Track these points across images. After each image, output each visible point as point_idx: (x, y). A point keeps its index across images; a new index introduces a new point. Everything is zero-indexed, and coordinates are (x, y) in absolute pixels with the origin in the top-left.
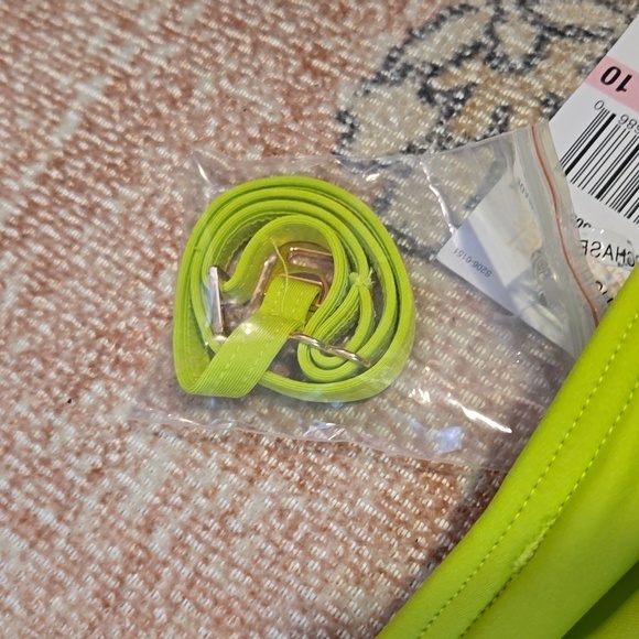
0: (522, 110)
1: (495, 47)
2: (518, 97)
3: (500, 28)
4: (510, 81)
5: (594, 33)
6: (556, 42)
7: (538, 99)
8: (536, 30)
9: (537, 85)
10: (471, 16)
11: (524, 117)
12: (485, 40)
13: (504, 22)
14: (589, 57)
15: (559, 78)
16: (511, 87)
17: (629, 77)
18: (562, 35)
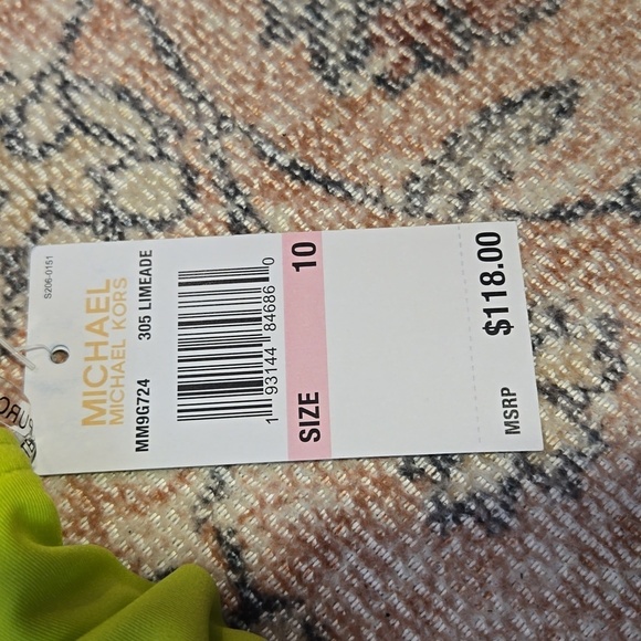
0: (20, 200)
1: (18, 125)
2: (22, 185)
3: (33, 106)
4: (20, 166)
5: (118, 138)
6: (78, 137)
7: (37, 191)
8: (65, 118)
9: (44, 177)
10: (9, 87)
11: (18, 207)
12: (13, 115)
13: (39, 102)
14: (103, 161)
15: (67, 175)
16: (19, 173)
17: (314, 264)
18: (87, 131)
